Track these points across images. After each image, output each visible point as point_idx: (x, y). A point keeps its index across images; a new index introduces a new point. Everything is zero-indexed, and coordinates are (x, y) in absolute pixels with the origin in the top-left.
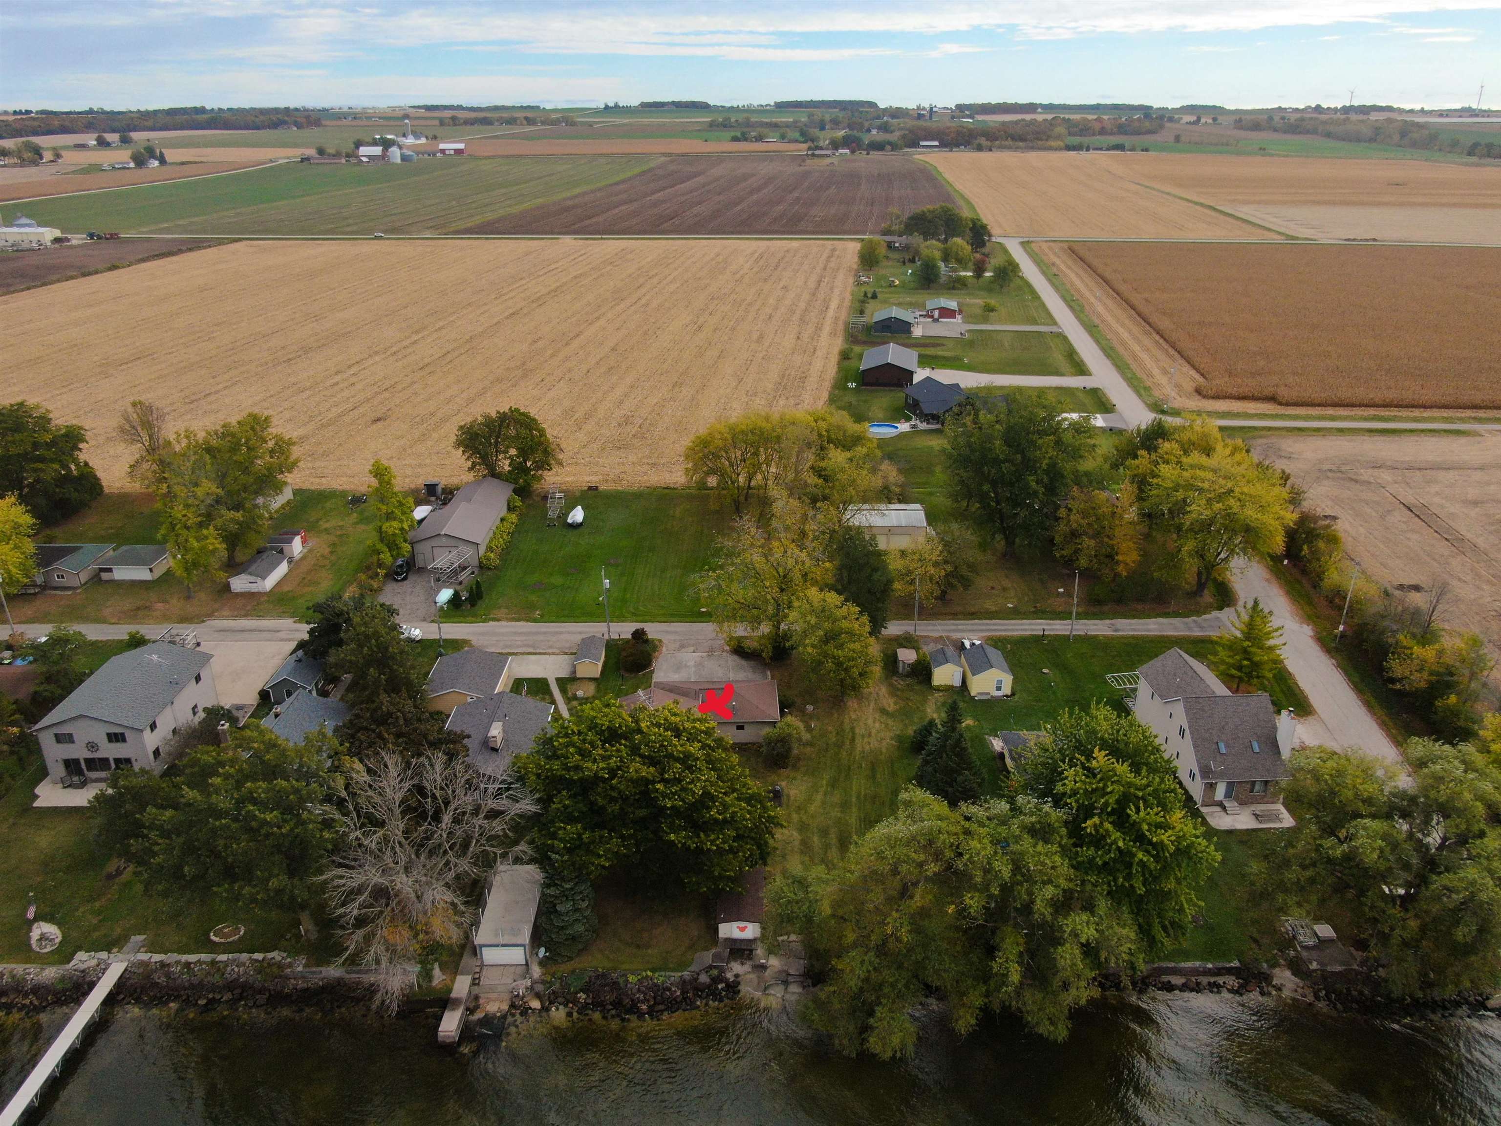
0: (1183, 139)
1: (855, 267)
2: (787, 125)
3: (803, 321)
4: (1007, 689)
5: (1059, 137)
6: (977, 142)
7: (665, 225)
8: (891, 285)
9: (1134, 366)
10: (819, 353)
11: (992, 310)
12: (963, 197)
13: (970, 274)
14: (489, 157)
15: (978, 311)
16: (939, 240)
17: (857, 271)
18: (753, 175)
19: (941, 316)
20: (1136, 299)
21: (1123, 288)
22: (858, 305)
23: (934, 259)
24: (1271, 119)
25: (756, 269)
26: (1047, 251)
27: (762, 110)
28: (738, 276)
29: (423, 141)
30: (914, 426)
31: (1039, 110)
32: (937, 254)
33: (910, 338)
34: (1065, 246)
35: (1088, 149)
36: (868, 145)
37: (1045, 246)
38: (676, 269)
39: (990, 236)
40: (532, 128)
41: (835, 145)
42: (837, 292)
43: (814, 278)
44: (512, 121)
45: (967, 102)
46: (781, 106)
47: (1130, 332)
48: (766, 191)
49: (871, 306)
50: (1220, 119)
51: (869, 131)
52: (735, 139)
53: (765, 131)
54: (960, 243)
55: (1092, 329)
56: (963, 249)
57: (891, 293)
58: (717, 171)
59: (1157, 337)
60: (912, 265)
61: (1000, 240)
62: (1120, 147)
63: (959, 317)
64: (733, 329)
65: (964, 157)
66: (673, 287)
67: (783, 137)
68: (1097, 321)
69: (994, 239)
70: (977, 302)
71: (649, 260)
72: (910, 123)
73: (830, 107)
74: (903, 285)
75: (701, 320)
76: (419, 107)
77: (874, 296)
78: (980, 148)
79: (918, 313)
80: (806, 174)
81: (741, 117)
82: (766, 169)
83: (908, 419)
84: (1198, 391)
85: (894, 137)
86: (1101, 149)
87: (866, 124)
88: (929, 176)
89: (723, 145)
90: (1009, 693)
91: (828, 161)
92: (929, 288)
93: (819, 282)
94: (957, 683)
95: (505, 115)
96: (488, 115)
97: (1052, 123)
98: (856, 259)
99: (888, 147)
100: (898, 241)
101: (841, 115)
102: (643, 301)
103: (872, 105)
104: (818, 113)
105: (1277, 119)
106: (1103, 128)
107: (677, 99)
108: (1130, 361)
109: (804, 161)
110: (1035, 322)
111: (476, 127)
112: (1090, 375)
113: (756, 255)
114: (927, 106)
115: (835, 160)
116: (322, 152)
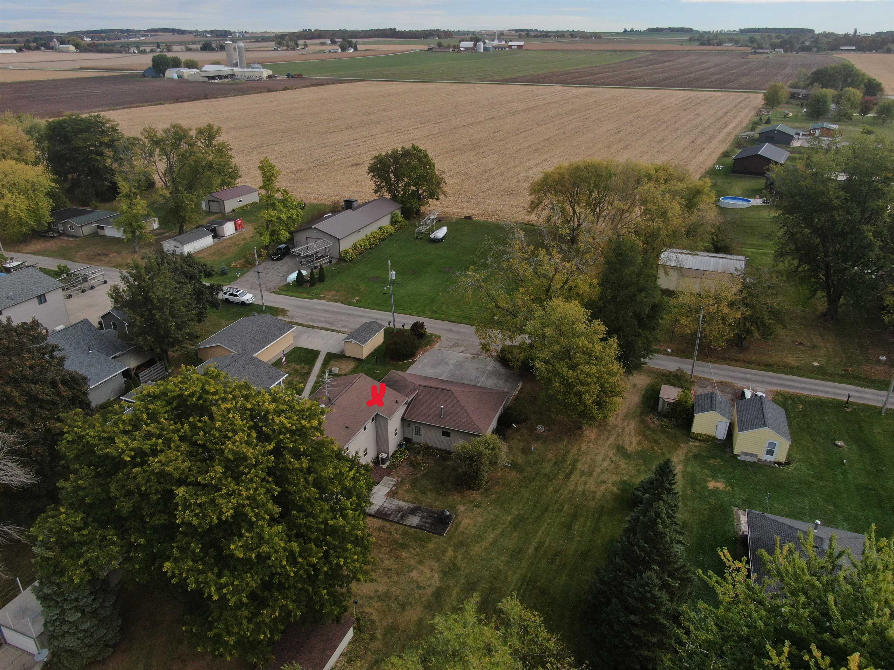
1: (760, 106)
2: (744, 39)
3: (702, 133)
4: (781, 455)
8: (785, 117)
10: (705, 151)
11: (870, 132)
14: (537, 51)
15: (856, 135)
16: (835, 88)
17: (761, 109)
19: (821, 135)
22: (751, 125)
23: (825, 96)
25: (680, 105)
28: (665, 107)
29: (504, 43)
30: (765, 202)
33: (789, 145)
36: (799, 49)
40: (573, 39)
41: (774, 47)
42: (738, 119)
43: (723, 111)
44: (562, 36)
46: (743, 31)
48: (712, 69)
49: (762, 127)
52: (702, 44)
53: (725, 41)
54: (854, 91)
56: (855, 94)
57: (783, 121)
58: (681, 60)
60: (808, 106)
64: (643, 134)
65: (876, 56)
66: (613, 110)
67: (737, 44)
70: (858, 129)
71: (605, 97)
74: (796, 117)
75: (623, 128)
76: (512, 30)
77: (768, 122)
79: (802, 133)
80: (746, 63)
82: (718, 59)
83: (761, 197)
87: (802, 40)
89: (694, 47)
90: (783, 460)
92: (817, 118)
93: (727, 113)
94: (721, 434)
98: (762, 102)
99: (815, 50)
100: (801, 92)
103: (811, 31)
109: (747, 56)
111: (540, 38)
113: (685, 98)
115: (771, 56)
116: (440, 45)
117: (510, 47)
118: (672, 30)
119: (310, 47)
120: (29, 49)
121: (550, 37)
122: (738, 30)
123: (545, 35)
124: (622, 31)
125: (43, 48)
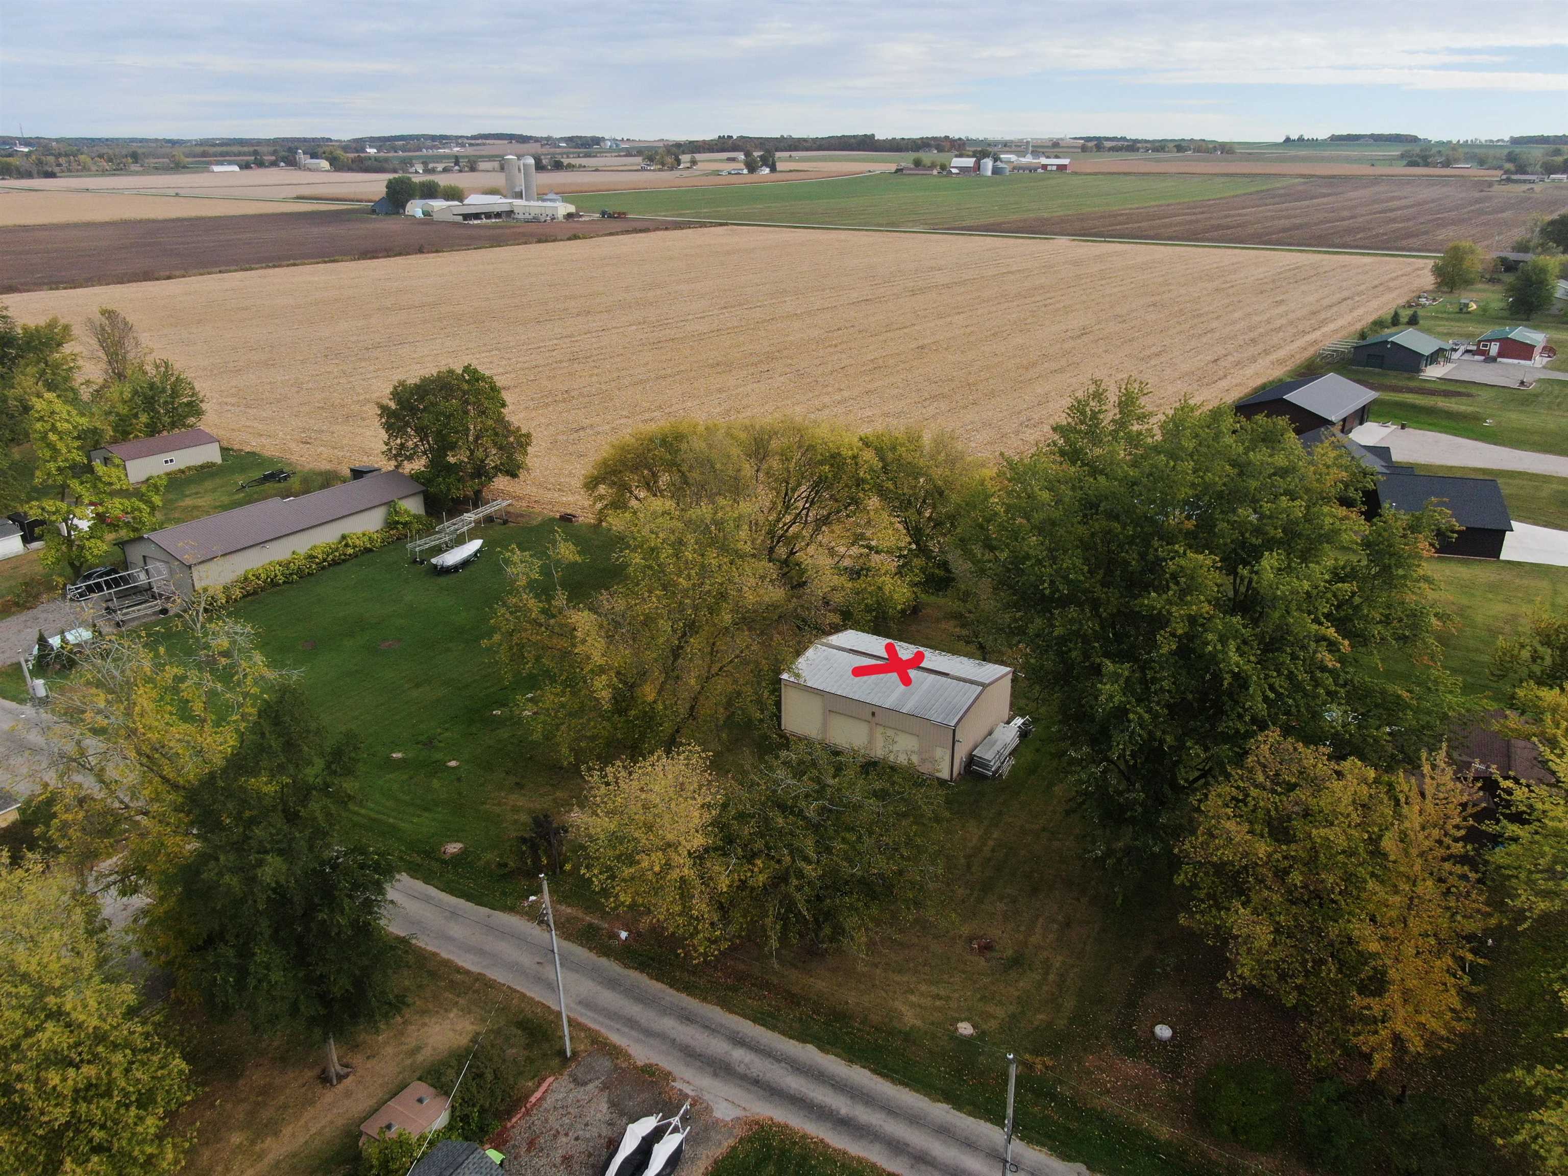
1: (1425, 287)
3: (1252, 342)
8: (1462, 310)
14: (1090, 174)
23: (1543, 271)
25: (1265, 281)
29: (1041, 159)
33: (1411, 379)
40: (1179, 155)
41: (1550, 169)
42: (1359, 312)
43: (1342, 295)
44: (1159, 149)
46: (1518, 141)
48: (1402, 211)
52: (1412, 164)
53: (1465, 159)
57: (1446, 319)
58: (1355, 194)
63: (1539, 359)
67: (1482, 164)
74: (1481, 311)
79: (1464, 347)
80: (1485, 199)
92: (1526, 319)
93: (1345, 300)
109: (1488, 187)
115: (1537, 188)
116: (918, 163)
117: (1044, 167)
118: (1377, 139)
119: (700, 166)
120: (261, 164)
121: (1138, 150)
122: (1507, 138)
123: (1131, 146)
124: (1281, 140)
125: (282, 164)
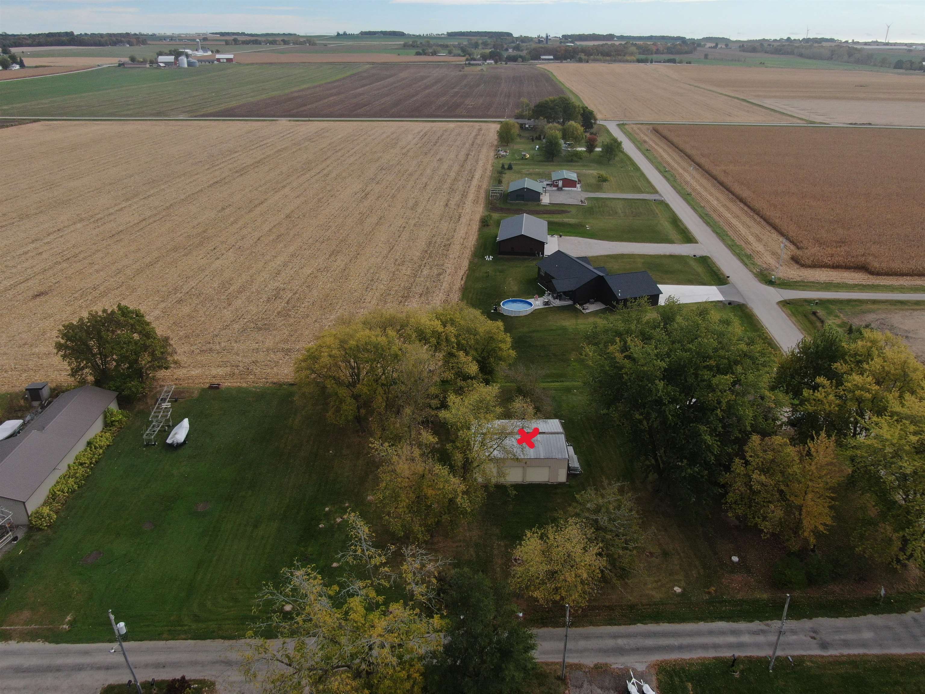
0: (709, 57)
1: (496, 143)
2: (454, 46)
3: (452, 190)
5: (632, 54)
6: (579, 56)
7: (359, 111)
8: (523, 158)
9: (730, 233)
10: (463, 220)
11: (605, 180)
12: (571, 92)
13: (584, 149)
14: (248, 64)
15: (593, 181)
16: (558, 122)
17: (497, 146)
18: (429, 77)
19: (564, 186)
20: (716, 171)
21: (703, 161)
22: (496, 175)
23: (556, 138)
24: (762, 45)
25: (419, 145)
26: (638, 131)
27: (438, 37)
28: (404, 151)
29: (209, 53)
30: (546, 303)
31: (615, 39)
32: (559, 134)
33: (539, 205)
34: (651, 127)
35: (651, 62)
36: (506, 58)
37: (635, 127)
38: (358, 144)
39: (596, 120)
40: (286, 46)
41: (485, 58)
42: (481, 163)
43: (463, 152)
44: (273, 43)
45: (569, 33)
46: (451, 35)
47: (718, 199)
48: (435, 88)
49: (507, 176)
50: (730, 45)
51: (507, 50)
52: (418, 54)
53: (439, 48)
54: (575, 125)
55: (686, 197)
56: (577, 130)
57: (522, 164)
58: (403, 75)
59: (742, 205)
60: (538, 142)
61: (601, 123)
62: (673, 61)
63: (578, 186)
64: (394, 197)
65: (570, 66)
66: (352, 159)
67: (450, 53)
68: (689, 190)
69: (598, 122)
70: (593, 172)
71: (340, 137)
72: (533, 45)
73: (482, 36)
74: (532, 158)
75: (368, 189)
76: (216, 33)
77: (510, 168)
78: (580, 61)
79: (545, 183)
80: (465, 76)
81: (424, 41)
82: (436, 73)
83: (541, 294)
84: (795, 260)
85: (524, 53)
86: (660, 62)
87: (505, 46)
88: (547, 78)
89: (411, 57)
91: (479, 68)
92: (552, 161)
93: (468, 155)
95: (271, 39)
96: (259, 39)
97: (625, 47)
98: (496, 137)
99: (520, 59)
100: (528, 123)
101: (489, 41)
102: (325, 172)
103: (509, 35)
104: (474, 39)
105: (766, 45)
106: (657, 50)
107: (384, 30)
108: (726, 228)
109: (463, 68)
110: (640, 191)
111: (249, 46)
112: (696, 242)
113: (422, 134)
114: (544, 36)
116: (133, 60)
117: (218, 60)
118: (385, 34)
122: (445, 33)
124: (335, 34)
